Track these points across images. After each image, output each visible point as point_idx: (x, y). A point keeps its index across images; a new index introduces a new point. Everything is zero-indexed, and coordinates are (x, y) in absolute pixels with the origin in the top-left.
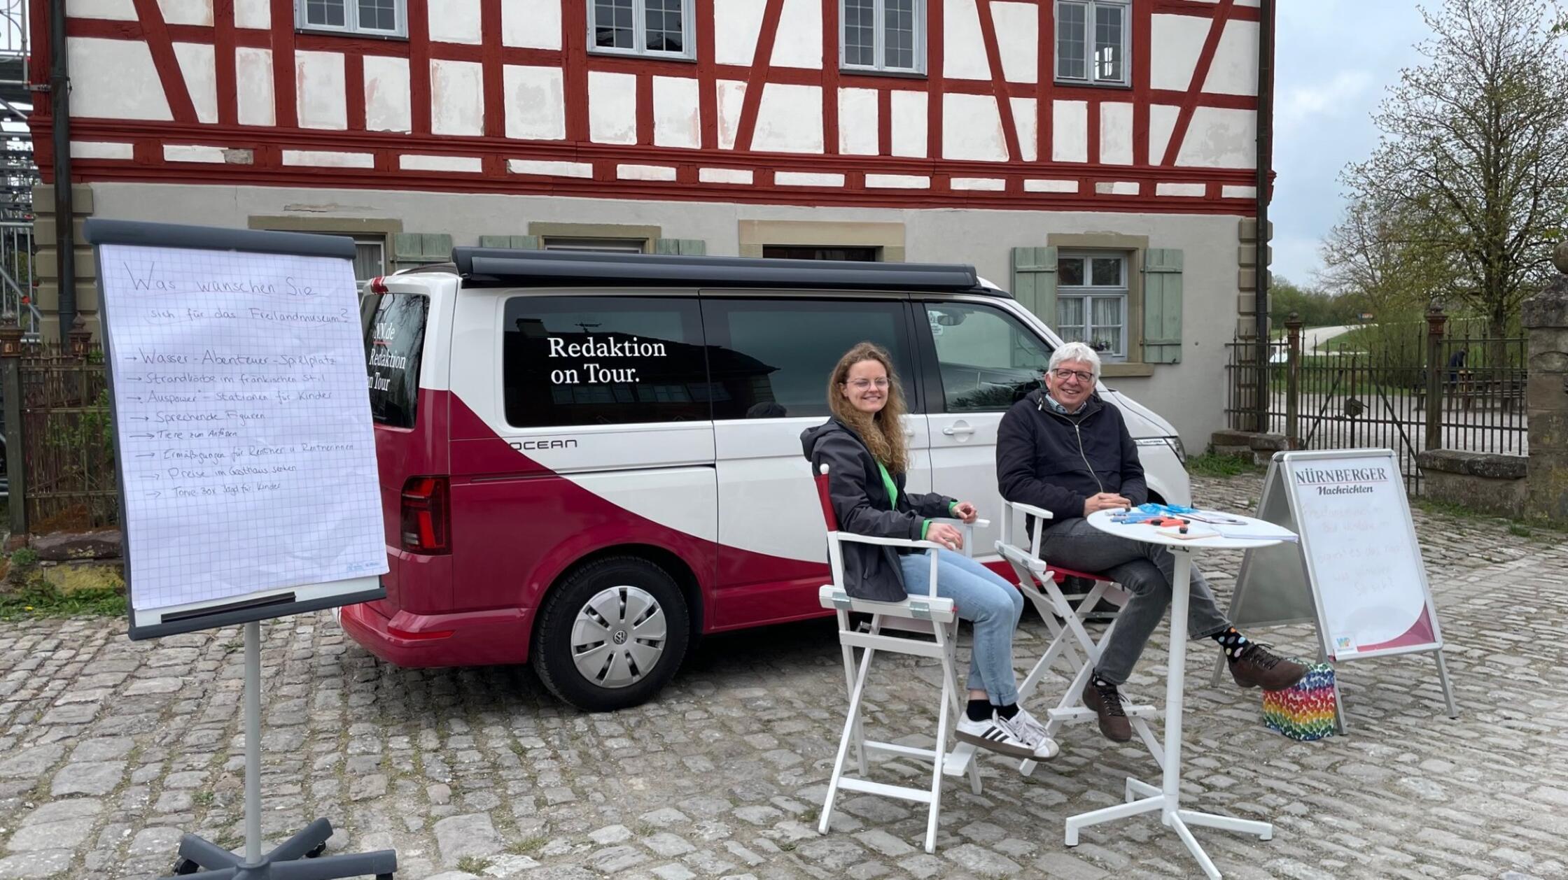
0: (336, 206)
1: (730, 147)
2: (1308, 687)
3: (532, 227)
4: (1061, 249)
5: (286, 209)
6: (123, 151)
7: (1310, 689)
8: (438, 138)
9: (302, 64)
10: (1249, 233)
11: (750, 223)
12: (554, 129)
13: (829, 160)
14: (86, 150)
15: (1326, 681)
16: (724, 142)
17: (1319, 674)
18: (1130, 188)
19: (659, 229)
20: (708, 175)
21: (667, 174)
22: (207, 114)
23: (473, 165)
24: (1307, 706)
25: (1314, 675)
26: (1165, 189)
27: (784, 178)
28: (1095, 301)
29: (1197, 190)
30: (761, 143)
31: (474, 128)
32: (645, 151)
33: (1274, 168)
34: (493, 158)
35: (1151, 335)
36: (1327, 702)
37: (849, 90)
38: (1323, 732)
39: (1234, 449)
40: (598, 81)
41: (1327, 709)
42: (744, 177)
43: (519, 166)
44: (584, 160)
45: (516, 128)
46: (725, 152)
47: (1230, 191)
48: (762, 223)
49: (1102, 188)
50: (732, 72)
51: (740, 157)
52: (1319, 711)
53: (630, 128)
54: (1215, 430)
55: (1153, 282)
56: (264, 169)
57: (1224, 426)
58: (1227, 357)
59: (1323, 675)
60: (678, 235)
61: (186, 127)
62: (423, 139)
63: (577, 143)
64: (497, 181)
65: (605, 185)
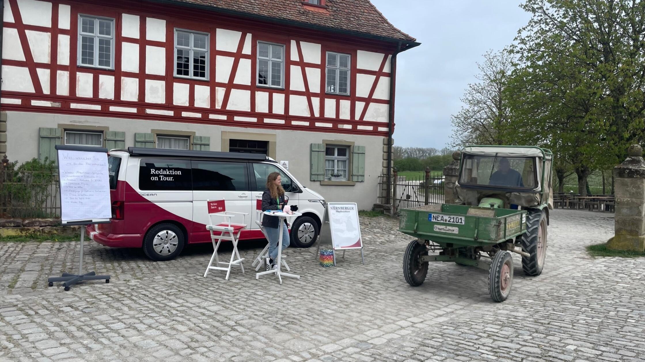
0: (88, 122)
1: (220, 108)
3: (153, 130)
4: (327, 145)
5: (71, 122)
6: (18, 102)
8: (123, 101)
9: (79, 77)
10: (386, 142)
11: (225, 132)
12: (161, 100)
13: (252, 113)
14: (6, 101)
16: (218, 106)
18: (349, 127)
19: (195, 132)
20: (212, 116)
21: (199, 115)
22: (46, 91)
23: (134, 110)
26: (360, 127)
27: (237, 119)
28: (338, 161)
29: (370, 128)
30: (230, 107)
31: (135, 99)
32: (191, 108)
33: (395, 122)
34: (141, 108)
35: (355, 173)
37: (259, 92)
39: (379, 209)
40: (177, 86)
42: (224, 118)
43: (149, 111)
44: (171, 110)
46: (218, 110)
47: (381, 129)
48: (229, 132)
49: (340, 126)
50: (221, 85)
51: (223, 111)
53: (187, 101)
54: (375, 203)
55: (355, 156)
56: (64, 109)
57: (378, 202)
58: (379, 180)
60: (201, 135)
61: (39, 95)
62: (118, 102)
63: (169, 105)
64: (141, 115)
65: (178, 118)
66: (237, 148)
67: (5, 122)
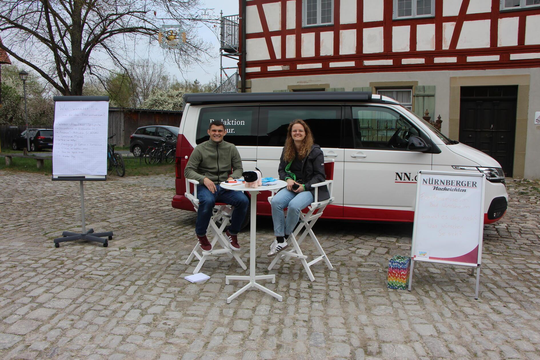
0: (311, 80)
1: (448, 48)
2: (392, 267)
3: (371, 84)
5: (298, 82)
6: (258, 69)
7: (392, 268)
8: (341, 56)
9: (303, 38)
11: (455, 78)
12: (380, 49)
13: (493, 49)
14: (249, 70)
15: (401, 266)
16: (445, 47)
17: (397, 262)
19: (417, 82)
20: (437, 60)
21: (421, 61)
22: (278, 56)
23: (352, 64)
24: (391, 274)
25: (395, 263)
27: (470, 59)
30: (460, 46)
31: (353, 51)
32: (413, 53)
34: (358, 61)
36: (401, 275)
37: (503, 19)
38: (398, 287)
40: (396, 30)
41: (401, 278)
42: (453, 60)
43: (367, 63)
44: (390, 59)
45: (366, 50)
46: (445, 51)
48: (460, 78)
50: (450, 19)
51: (452, 52)
52: (397, 278)
53: (407, 45)
56: (292, 71)
59: (399, 263)
60: (425, 85)
61: (273, 61)
62: (337, 57)
63: (387, 53)
64: (360, 69)
65: (397, 67)
66: (475, 97)
67: (250, 88)
